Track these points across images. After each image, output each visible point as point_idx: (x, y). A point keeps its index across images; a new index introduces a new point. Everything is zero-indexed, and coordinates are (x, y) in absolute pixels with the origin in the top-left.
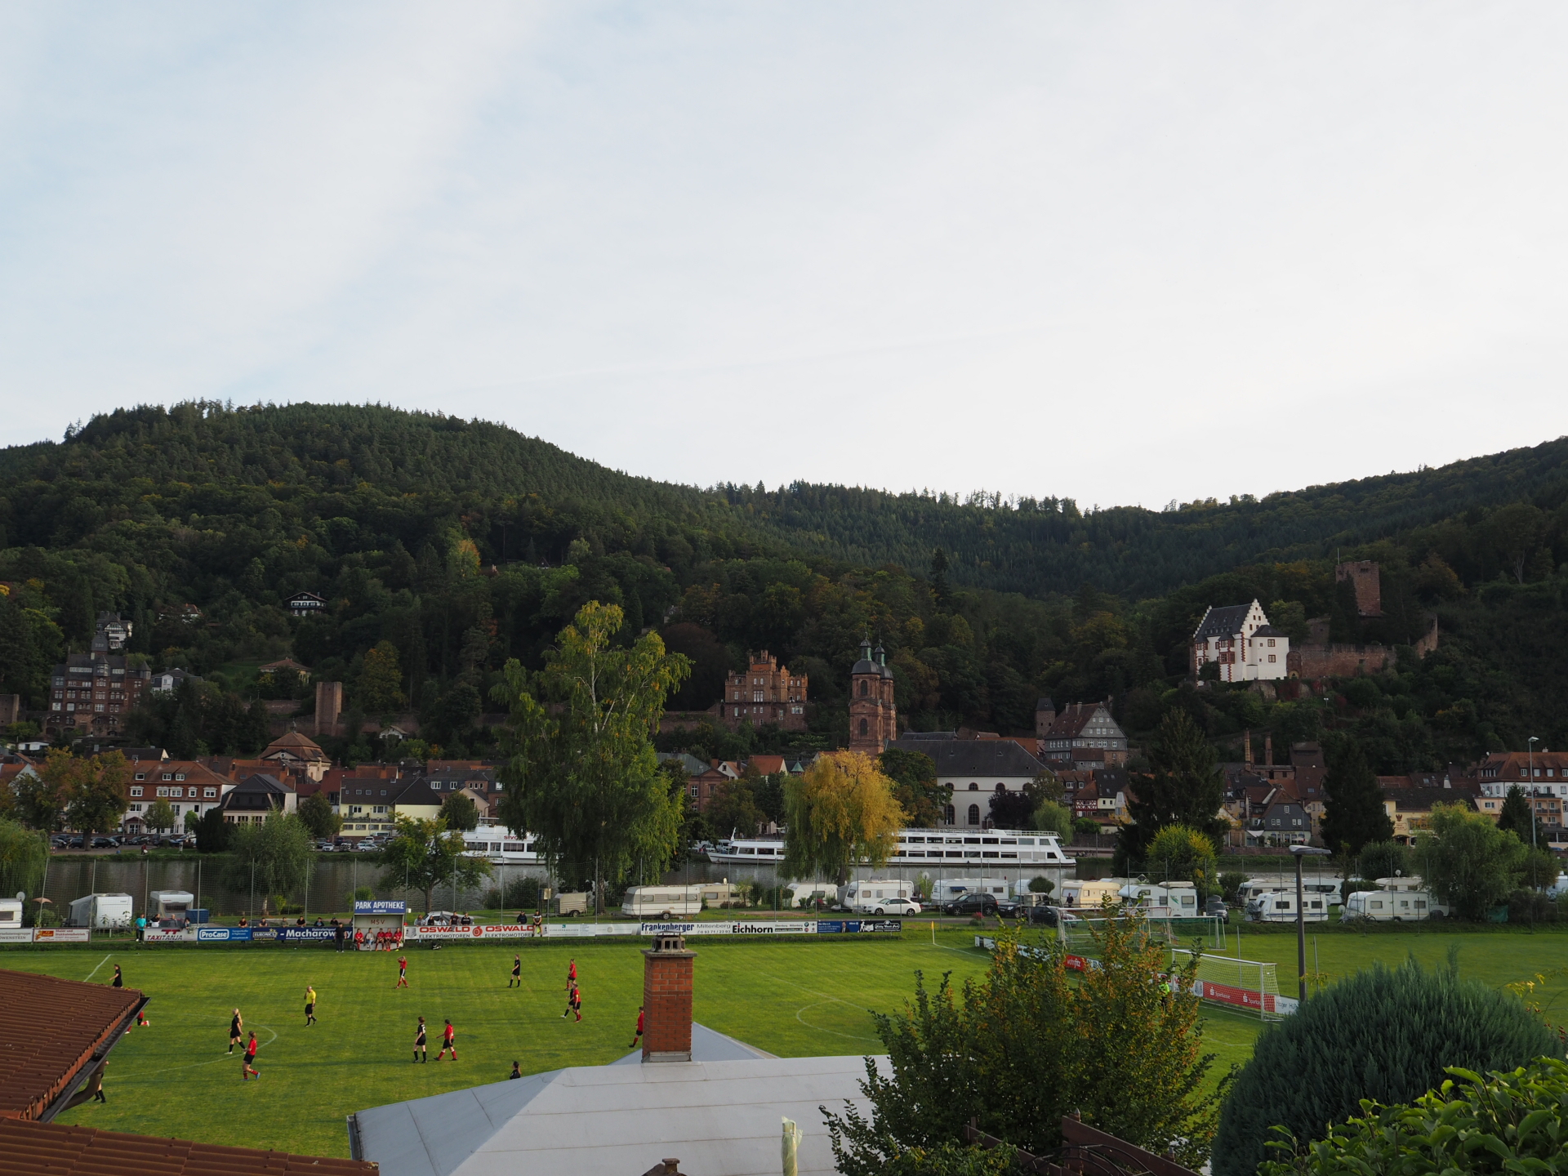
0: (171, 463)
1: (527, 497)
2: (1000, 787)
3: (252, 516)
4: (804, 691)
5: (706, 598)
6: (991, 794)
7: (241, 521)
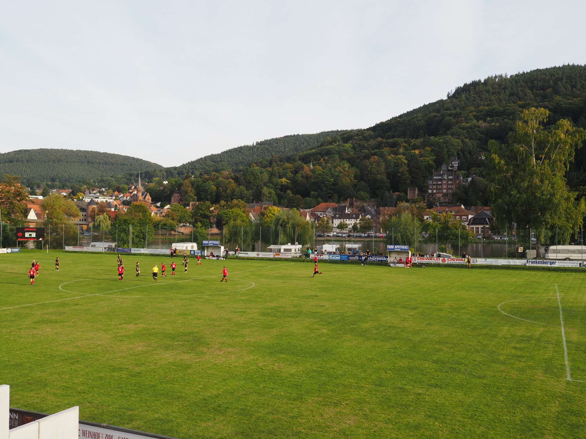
0: (481, 100)
3: (510, 116)
7: (506, 118)
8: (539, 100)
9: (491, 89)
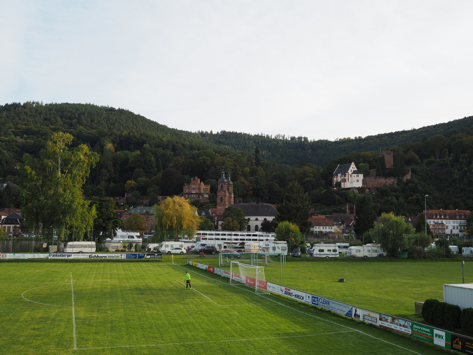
0: (20, 119)
1: (132, 131)
2: (265, 219)
3: (43, 136)
4: (209, 190)
5: (180, 161)
6: (262, 222)
7: (39, 137)
8: (67, 127)
9: (29, 112)
